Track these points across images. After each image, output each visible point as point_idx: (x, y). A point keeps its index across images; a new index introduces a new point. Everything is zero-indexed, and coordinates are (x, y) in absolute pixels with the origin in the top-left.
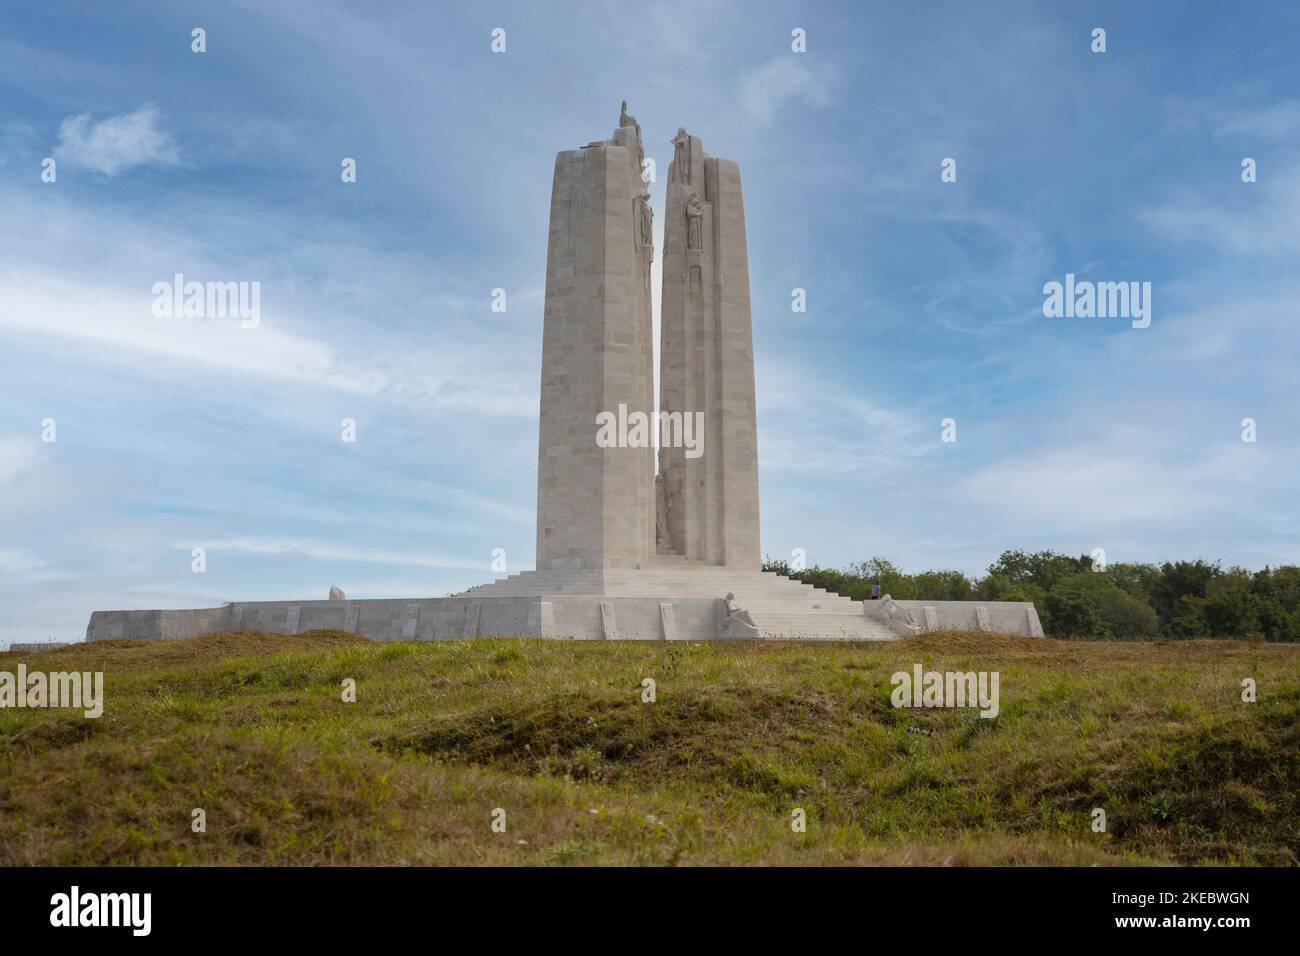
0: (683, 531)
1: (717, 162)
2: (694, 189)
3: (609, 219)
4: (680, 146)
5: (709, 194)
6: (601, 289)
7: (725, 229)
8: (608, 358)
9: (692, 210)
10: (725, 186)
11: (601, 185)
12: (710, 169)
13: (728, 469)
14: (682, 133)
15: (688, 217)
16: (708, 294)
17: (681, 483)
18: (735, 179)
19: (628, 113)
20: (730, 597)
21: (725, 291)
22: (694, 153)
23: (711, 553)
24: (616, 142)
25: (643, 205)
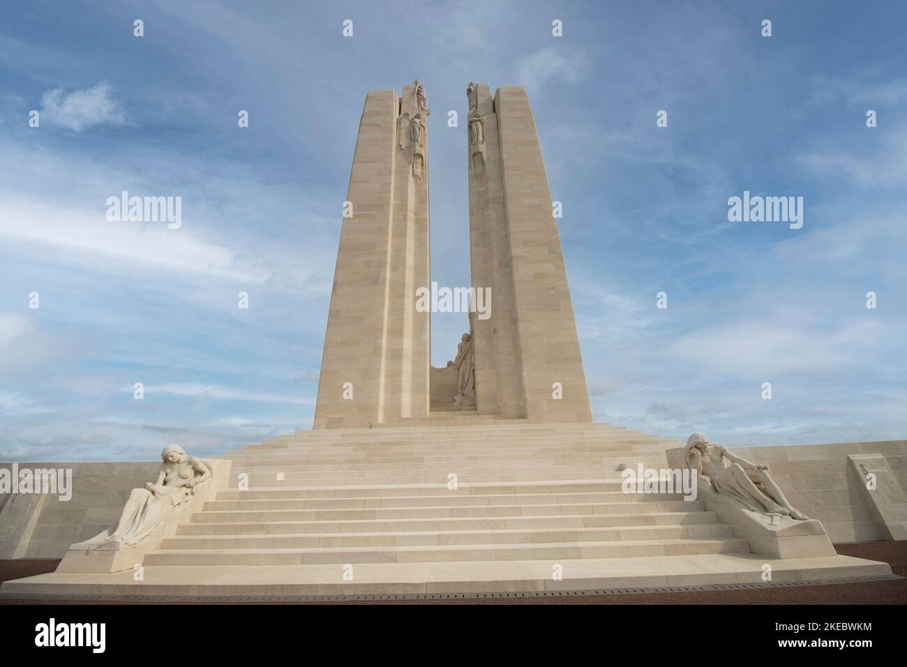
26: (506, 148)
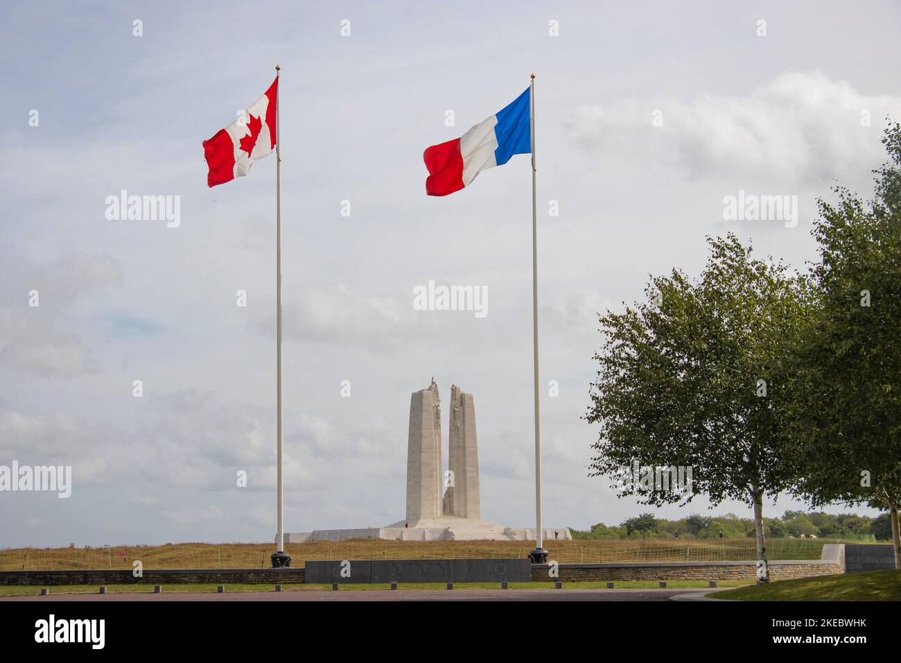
0: (453, 508)
1: (464, 395)
2: (458, 402)
3: (424, 413)
4: (452, 390)
5: (462, 404)
6: (421, 434)
7: (467, 415)
8: (423, 455)
9: (456, 409)
10: (467, 401)
11: (422, 403)
12: (462, 396)
13: (468, 488)
14: (453, 386)
15: (454, 411)
16: (461, 433)
17: (453, 492)
18: (471, 398)
19: (434, 381)
20: (449, 528)
21: (467, 433)
22: (457, 392)
23: (463, 515)
24: (429, 389)
25: (437, 408)
26: (467, 425)
